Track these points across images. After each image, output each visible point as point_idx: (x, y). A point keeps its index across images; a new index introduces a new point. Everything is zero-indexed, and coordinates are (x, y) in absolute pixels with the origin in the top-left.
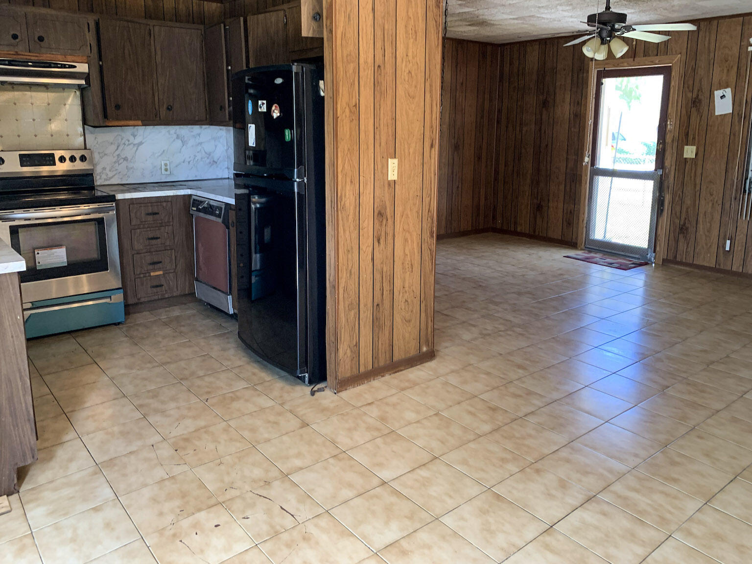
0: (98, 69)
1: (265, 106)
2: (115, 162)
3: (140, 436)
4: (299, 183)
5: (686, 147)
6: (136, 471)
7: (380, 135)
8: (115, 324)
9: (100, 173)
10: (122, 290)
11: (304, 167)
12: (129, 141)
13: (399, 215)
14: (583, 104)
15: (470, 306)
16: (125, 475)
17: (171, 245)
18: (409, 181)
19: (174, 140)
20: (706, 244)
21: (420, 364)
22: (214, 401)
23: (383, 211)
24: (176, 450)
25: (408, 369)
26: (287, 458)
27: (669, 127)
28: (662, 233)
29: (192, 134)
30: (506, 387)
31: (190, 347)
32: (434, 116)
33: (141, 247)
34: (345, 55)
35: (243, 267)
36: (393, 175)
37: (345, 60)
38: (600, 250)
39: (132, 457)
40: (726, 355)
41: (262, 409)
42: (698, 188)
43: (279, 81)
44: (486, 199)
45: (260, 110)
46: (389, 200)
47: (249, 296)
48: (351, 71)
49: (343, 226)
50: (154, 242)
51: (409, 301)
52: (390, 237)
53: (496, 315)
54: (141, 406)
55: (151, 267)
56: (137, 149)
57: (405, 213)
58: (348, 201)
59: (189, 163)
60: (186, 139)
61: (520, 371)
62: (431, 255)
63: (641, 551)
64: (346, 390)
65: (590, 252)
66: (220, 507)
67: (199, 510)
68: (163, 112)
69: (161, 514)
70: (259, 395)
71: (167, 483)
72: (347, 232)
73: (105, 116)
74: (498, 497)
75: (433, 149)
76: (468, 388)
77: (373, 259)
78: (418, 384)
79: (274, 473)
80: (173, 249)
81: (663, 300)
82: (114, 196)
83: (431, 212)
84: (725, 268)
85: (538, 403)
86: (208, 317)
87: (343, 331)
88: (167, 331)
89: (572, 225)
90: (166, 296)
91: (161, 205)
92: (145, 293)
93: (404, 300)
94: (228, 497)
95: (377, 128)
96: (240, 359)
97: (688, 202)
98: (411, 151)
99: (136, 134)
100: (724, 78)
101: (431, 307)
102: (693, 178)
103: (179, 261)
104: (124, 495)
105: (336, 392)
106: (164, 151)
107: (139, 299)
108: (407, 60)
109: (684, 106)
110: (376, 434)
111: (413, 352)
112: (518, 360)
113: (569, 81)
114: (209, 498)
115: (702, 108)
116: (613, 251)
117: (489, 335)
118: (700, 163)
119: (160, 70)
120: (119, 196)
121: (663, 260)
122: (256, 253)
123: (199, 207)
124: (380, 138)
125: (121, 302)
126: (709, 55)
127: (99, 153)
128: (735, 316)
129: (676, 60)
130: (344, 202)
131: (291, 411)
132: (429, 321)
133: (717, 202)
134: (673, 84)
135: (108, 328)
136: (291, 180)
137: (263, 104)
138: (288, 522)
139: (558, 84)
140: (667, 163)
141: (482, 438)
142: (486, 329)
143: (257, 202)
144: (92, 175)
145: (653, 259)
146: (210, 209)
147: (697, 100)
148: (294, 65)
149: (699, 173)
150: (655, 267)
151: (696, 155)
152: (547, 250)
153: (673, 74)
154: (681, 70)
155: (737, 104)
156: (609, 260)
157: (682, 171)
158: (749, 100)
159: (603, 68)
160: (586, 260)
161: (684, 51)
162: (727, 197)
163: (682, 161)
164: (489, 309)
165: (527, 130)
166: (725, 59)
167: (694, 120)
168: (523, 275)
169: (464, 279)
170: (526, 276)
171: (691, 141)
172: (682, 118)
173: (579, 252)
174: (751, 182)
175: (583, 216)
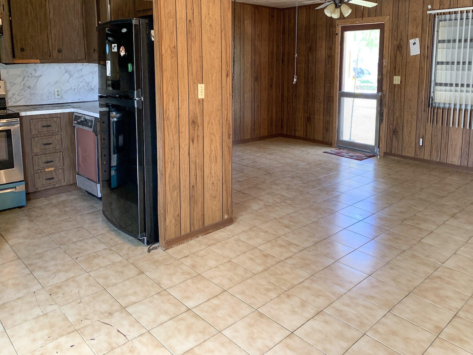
0: (8, 23)
1: (116, 47)
2: (22, 90)
3: (26, 286)
4: (138, 101)
5: (395, 77)
6: (20, 311)
7: (192, 67)
8: (19, 207)
9: (11, 97)
10: (24, 182)
11: (141, 90)
12: (31, 74)
13: (206, 123)
14: (333, 49)
15: (261, 186)
16: (12, 314)
17: (60, 148)
18: (212, 99)
19: (64, 74)
20: (409, 142)
21: (223, 228)
22: (82, 258)
23: (195, 121)
24: (50, 295)
25: (214, 231)
26: (126, 296)
27: (384, 63)
28: (383, 134)
29: (77, 69)
30: (276, 241)
31: (70, 221)
32: (228, 55)
33: (38, 151)
34: (167, 13)
35: (106, 164)
36: (201, 95)
37: (167, 16)
38: (346, 148)
39: (19, 301)
40: (414, 215)
41: (114, 263)
42: (403, 104)
43: (124, 30)
44: (276, 113)
45: (113, 51)
46: (199, 112)
47: (110, 185)
48: (171, 24)
49: (168, 131)
50: (48, 146)
51: (215, 183)
52: (201, 138)
53: (275, 192)
54: (30, 265)
55: (45, 165)
56: (37, 80)
57: (210, 121)
58: (171, 113)
59: (74, 89)
60: (72, 73)
61: (287, 230)
62: (229, 151)
63: (345, 345)
64: (172, 247)
65: (340, 149)
66: (76, 332)
67: (61, 336)
68: (55, 53)
69: (34, 340)
70: (113, 254)
71: (41, 318)
72: (171, 135)
73: (14, 56)
74: (261, 315)
75: (228, 78)
76: (251, 242)
77: (189, 154)
78: (220, 241)
79: (117, 307)
80: (61, 152)
81: (381, 180)
82: (19, 113)
83: (228, 121)
84: (420, 158)
85: (294, 250)
86: (85, 200)
87: (169, 205)
88: (56, 211)
89: (329, 130)
90: (57, 186)
91: (52, 120)
92: (40, 183)
93: (211, 183)
94: (82, 326)
95: (190, 63)
96: (103, 229)
97: (397, 113)
98: (214, 78)
99: (36, 69)
100: (414, 32)
101: (230, 187)
102: (399, 97)
103: (66, 160)
104: (10, 328)
105: (165, 249)
106: (56, 82)
107: (37, 189)
108: (209, 17)
109: (392, 49)
110: (187, 276)
111: (218, 219)
112: (286, 222)
113: (324, 33)
114: (69, 327)
115: (403, 51)
116: (354, 148)
117: (270, 206)
118: (403, 87)
119: (53, 24)
120: (23, 114)
121: (384, 153)
122: (114, 154)
123: (78, 121)
124: (192, 70)
125: (24, 191)
126: (405, 16)
127: (10, 83)
128: (423, 189)
129: (387, 19)
130: (168, 114)
131: (133, 264)
132: (229, 196)
133: (414, 113)
134: (385, 35)
135: (13, 210)
136: (133, 99)
137: (115, 46)
138: (122, 340)
139: (318, 35)
140: (384, 88)
141: (256, 276)
142: (269, 202)
143: (115, 116)
144: (5, 98)
145: (378, 152)
146: (85, 122)
147: (400, 46)
148: (133, 19)
149: (403, 93)
150: (380, 158)
151: (401, 82)
152: (313, 148)
153: (385, 28)
154: (390, 26)
155: (423, 47)
156: (351, 154)
157: (393, 93)
158: (429, 46)
159: (345, 24)
160: (337, 154)
161: (391, 14)
162: (420, 110)
163: (393, 87)
164: (272, 188)
165: (300, 67)
166: (415, 19)
167: (399, 59)
168: (297, 165)
169: (259, 169)
170: (298, 166)
171: (397, 73)
172: (392, 58)
173: (333, 149)
174: (432, 100)
175: (335, 124)
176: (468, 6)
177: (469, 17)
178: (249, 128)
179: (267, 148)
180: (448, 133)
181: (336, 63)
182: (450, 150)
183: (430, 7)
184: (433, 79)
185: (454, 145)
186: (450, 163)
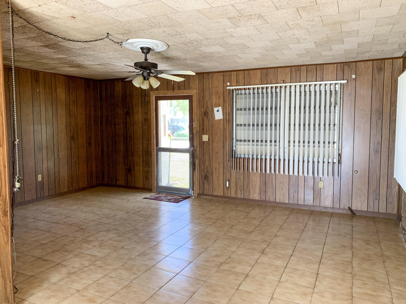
5: (203, 136)
14: (149, 113)
20: (218, 185)
27: (194, 125)
28: (196, 180)
38: (165, 192)
40: (229, 257)
42: (211, 156)
65: (159, 193)
81: (196, 221)
84: (228, 196)
89: (148, 179)
97: (207, 163)
100: (217, 102)
102: (208, 151)
109: (200, 115)
112: (91, 293)
113: (140, 101)
115: (209, 116)
116: (172, 192)
117: (75, 273)
118: (211, 143)
121: (198, 194)
126: (209, 90)
129: (194, 92)
133: (220, 163)
134: (194, 104)
139: (134, 103)
140: (195, 144)
142: (74, 268)
145: (192, 194)
147: (206, 112)
149: (211, 148)
150: (194, 199)
151: (209, 139)
152: (133, 195)
153: (193, 99)
154: (197, 97)
155: (225, 114)
156: (169, 198)
157: (202, 148)
158: (230, 113)
159: (158, 95)
160: (156, 199)
161: (198, 88)
162: (225, 160)
163: (202, 143)
164: (81, 248)
165: (118, 128)
166: (217, 92)
167: (206, 122)
168: (114, 216)
169: (71, 225)
170: (116, 216)
171: (205, 132)
172: (200, 121)
173: (153, 194)
174: (235, 152)
175: (154, 174)
176: (258, 84)
177: (259, 93)
178: (66, 182)
179: (85, 200)
180: (248, 176)
181: (152, 125)
182: (251, 189)
183: (228, 84)
184: (234, 137)
185: (254, 185)
186: (252, 198)
